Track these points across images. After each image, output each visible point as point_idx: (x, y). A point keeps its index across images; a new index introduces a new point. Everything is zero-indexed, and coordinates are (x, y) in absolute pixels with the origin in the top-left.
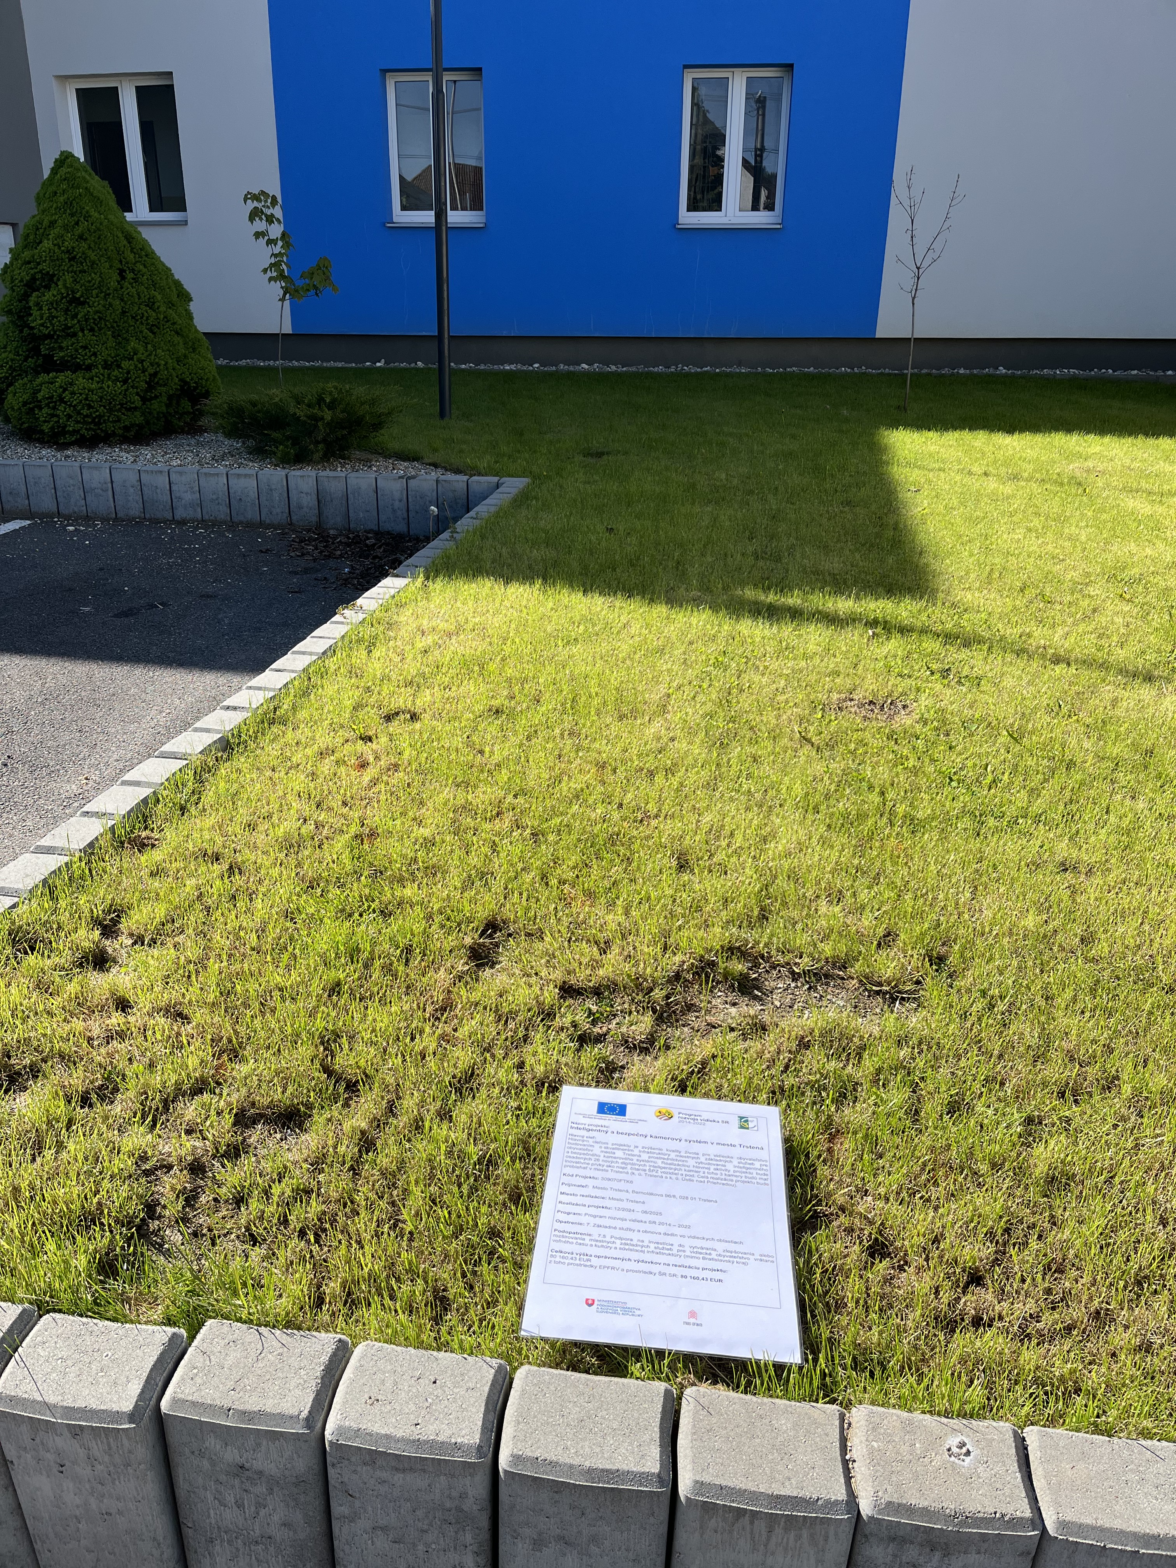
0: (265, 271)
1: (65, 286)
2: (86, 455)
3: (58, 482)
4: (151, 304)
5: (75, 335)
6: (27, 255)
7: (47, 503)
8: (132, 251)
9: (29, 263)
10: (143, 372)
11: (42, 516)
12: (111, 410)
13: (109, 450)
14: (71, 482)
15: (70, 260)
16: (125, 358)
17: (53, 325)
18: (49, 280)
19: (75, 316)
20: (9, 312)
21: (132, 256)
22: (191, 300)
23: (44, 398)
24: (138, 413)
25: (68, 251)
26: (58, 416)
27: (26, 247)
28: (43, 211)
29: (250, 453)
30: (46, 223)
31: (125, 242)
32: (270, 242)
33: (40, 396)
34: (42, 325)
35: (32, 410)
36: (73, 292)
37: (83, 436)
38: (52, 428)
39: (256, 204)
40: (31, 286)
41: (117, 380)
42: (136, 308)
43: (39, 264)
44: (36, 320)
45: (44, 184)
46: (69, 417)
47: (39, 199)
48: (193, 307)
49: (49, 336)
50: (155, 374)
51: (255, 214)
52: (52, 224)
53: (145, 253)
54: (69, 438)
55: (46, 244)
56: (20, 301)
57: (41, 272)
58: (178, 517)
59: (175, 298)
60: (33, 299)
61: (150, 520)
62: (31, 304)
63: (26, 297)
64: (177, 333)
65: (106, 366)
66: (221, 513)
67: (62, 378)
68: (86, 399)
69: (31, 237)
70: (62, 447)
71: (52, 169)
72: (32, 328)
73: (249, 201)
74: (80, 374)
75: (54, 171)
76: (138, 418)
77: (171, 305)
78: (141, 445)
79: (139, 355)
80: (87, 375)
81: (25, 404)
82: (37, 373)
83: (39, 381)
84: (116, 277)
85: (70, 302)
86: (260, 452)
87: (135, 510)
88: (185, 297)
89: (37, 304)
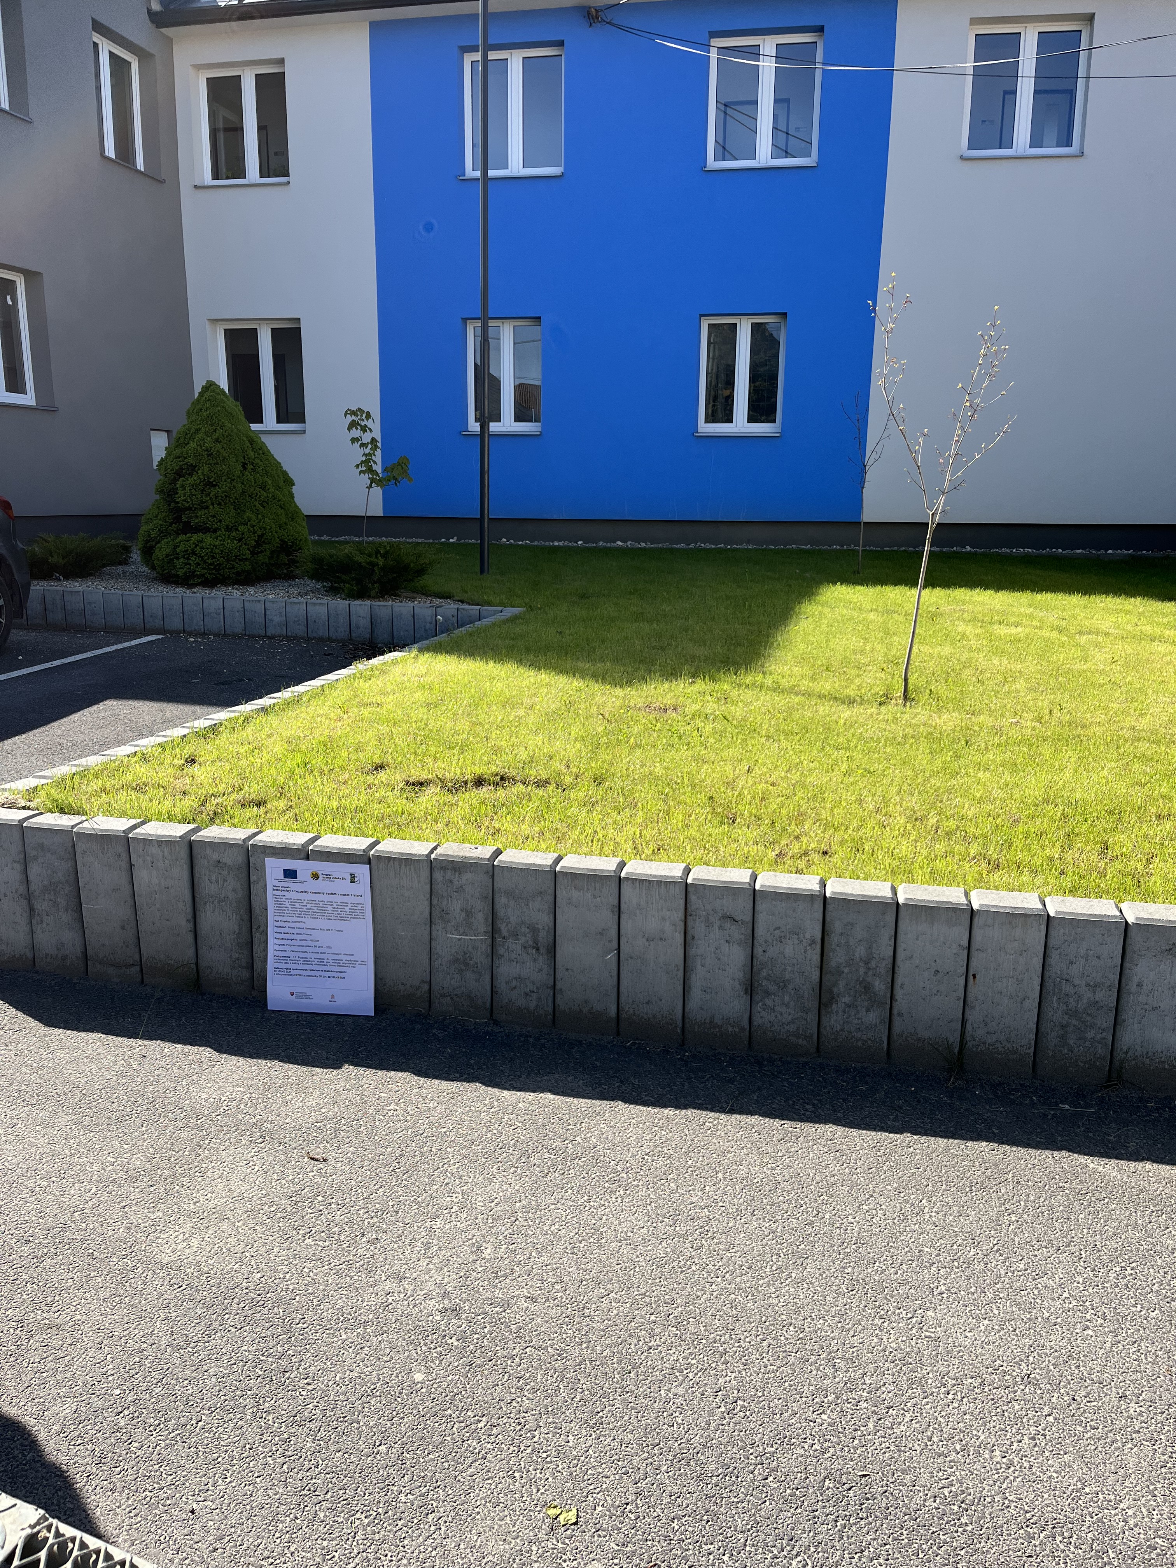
0: (357, 466)
1: (203, 473)
2: (207, 591)
3: (185, 608)
4: (264, 487)
5: (207, 507)
6: (178, 451)
7: (176, 623)
8: (253, 450)
9: (179, 457)
10: (254, 533)
11: (171, 633)
12: (228, 560)
13: (224, 589)
14: (195, 608)
15: (208, 456)
16: (241, 524)
17: (192, 500)
18: (192, 469)
19: (209, 494)
20: (162, 492)
21: (252, 454)
22: (294, 484)
23: (181, 551)
24: (247, 563)
25: (207, 450)
26: (190, 564)
27: (177, 447)
28: (192, 422)
29: (326, 591)
30: (193, 430)
31: (248, 444)
32: (362, 445)
33: (178, 550)
34: (184, 500)
35: (172, 560)
36: (208, 478)
37: (207, 579)
38: (185, 573)
39: (354, 418)
40: (179, 474)
41: (234, 538)
42: (252, 490)
43: (186, 458)
44: (181, 496)
45: (193, 403)
46: (198, 564)
47: (189, 414)
48: (294, 489)
49: (190, 509)
50: (263, 535)
51: (353, 425)
52: (198, 431)
53: (263, 452)
54: (196, 580)
55: (192, 445)
56: (170, 484)
57: (186, 464)
58: (269, 634)
59: (281, 483)
60: (179, 483)
61: (249, 636)
62: (178, 486)
63: (175, 481)
64: (281, 507)
65: (228, 529)
66: (300, 630)
67: (195, 538)
68: (211, 552)
69: (182, 440)
70: (191, 586)
71: (200, 393)
72: (178, 503)
73: (348, 416)
74: (208, 534)
75: (201, 394)
76: (247, 566)
77: (279, 488)
78: (248, 585)
79: (252, 522)
80: (213, 536)
81: (167, 556)
82: (178, 534)
83: (178, 540)
84: (240, 467)
85: (206, 485)
86: (333, 591)
87: (239, 629)
88: (290, 482)
89: (182, 486)
